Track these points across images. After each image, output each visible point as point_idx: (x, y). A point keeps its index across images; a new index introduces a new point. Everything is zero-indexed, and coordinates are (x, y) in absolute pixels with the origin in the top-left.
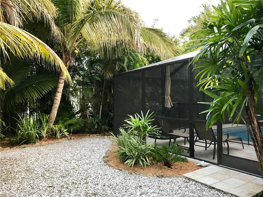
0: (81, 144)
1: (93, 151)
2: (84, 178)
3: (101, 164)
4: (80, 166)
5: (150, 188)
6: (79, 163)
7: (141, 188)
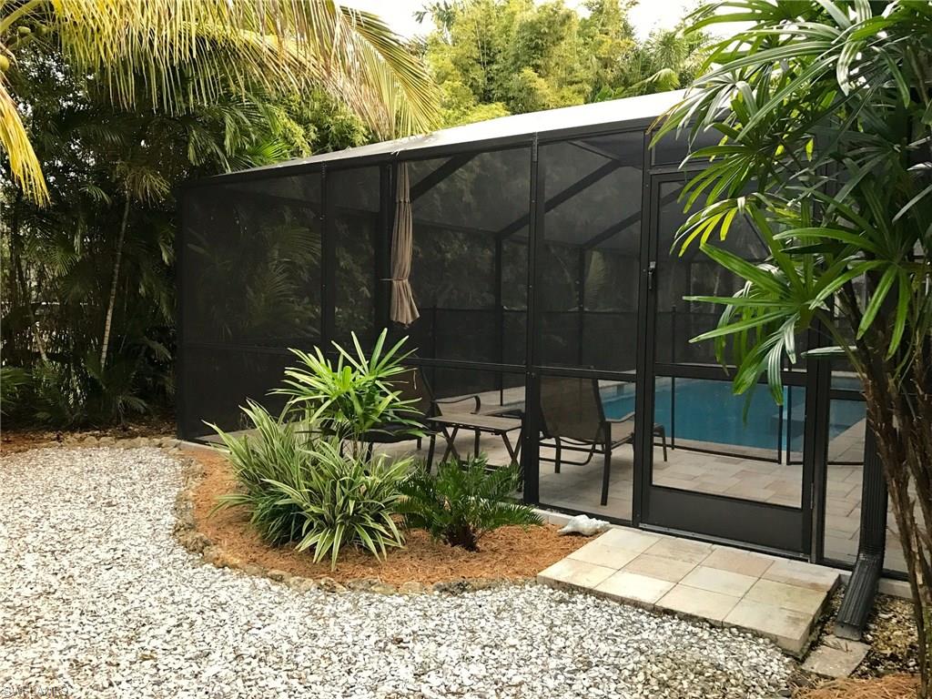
0: (30, 476)
1: (110, 504)
2: (121, 634)
3: (175, 560)
4: (80, 580)
5: (440, 645)
6: (65, 562)
7: (404, 648)
